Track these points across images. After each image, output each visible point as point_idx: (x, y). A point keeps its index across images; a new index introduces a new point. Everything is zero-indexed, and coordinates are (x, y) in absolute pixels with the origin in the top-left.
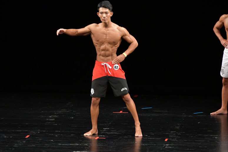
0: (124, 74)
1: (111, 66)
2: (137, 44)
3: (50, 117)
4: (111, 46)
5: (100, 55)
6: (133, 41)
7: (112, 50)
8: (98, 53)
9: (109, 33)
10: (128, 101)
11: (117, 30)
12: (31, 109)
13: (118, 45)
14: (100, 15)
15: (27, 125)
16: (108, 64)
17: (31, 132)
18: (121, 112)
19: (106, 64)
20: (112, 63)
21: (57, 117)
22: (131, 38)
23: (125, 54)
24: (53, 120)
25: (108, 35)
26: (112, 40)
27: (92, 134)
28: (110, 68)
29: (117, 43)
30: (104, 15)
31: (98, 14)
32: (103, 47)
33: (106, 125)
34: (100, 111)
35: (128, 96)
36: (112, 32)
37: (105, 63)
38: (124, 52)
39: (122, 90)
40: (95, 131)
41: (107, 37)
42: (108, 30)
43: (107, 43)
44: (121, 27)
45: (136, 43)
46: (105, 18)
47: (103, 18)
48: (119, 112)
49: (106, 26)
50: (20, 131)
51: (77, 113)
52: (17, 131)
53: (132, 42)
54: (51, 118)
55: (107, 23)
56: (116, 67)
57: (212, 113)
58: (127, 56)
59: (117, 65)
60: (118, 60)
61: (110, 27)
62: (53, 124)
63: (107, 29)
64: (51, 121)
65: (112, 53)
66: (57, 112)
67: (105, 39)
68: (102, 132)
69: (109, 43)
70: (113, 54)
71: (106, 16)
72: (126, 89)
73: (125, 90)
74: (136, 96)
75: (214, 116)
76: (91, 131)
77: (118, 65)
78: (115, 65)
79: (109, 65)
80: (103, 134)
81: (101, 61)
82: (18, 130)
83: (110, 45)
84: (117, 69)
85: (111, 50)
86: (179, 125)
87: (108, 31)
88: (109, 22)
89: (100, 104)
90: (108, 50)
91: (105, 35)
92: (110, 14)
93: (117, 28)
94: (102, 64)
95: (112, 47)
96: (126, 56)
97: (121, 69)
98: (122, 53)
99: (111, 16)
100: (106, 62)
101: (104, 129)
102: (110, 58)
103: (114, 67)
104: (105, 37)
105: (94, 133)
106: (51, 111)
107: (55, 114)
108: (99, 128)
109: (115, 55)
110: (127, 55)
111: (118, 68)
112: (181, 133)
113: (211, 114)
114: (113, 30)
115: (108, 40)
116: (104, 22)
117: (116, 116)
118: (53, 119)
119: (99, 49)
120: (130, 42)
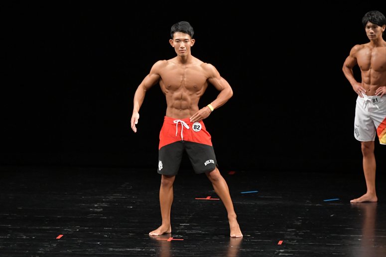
0: (210, 137)
1: (188, 125)
2: (232, 93)
3: (96, 205)
4: (191, 93)
5: (172, 107)
6: (226, 87)
7: (192, 99)
8: (169, 104)
9: (188, 73)
10: (216, 180)
11: (201, 68)
12: (66, 193)
13: (201, 92)
14: (174, 44)
15: (59, 218)
16: (183, 122)
17: (65, 230)
18: (208, 198)
19: (181, 121)
20: (191, 121)
21: (106, 205)
22: (221, 82)
23: (211, 107)
24: (101, 211)
25: (185, 76)
26: (192, 84)
27: (162, 234)
28: (188, 127)
29: (200, 89)
30: (182, 44)
31: (171, 43)
32: (177, 94)
33: (184, 218)
34: (174, 197)
35: (216, 172)
36: (192, 71)
37: (178, 121)
38: (210, 103)
39: (206, 164)
40: (167, 229)
41: (185, 79)
42: (187, 68)
43: (185, 88)
44: (208, 63)
45: (230, 92)
46: (184, 49)
47: (180, 49)
48: (206, 198)
49: (184, 61)
50: (48, 228)
51: (139, 200)
52: (43, 228)
53: (223, 89)
54: (98, 208)
55: (186, 58)
56: (197, 127)
57: (353, 199)
58: (214, 110)
59: (197, 124)
60: (200, 116)
61: (190, 63)
62: (101, 218)
63: (184, 66)
64: (97, 213)
65: (191, 104)
66: (107, 198)
67: (181, 82)
68: (178, 229)
69: (188, 88)
70: (193, 106)
71: (185, 46)
72: (212, 161)
73: (211, 164)
74: (232, 173)
75: (356, 205)
76: (160, 228)
77: (199, 124)
78: (195, 124)
79: (185, 123)
80: (179, 234)
81: (173, 117)
82: (44, 226)
83: (188, 91)
84: (199, 130)
85: (189, 98)
86: (300, 219)
87: (186, 70)
88: (188, 56)
89: (175, 185)
90: (185, 99)
91: (181, 76)
92: (191, 43)
93: (201, 65)
94: (175, 122)
95: (191, 95)
96: (212, 110)
97: (205, 129)
98: (206, 105)
99: (192, 46)
100: (181, 119)
101: (181, 226)
102: (187, 111)
103: (193, 127)
104: (181, 79)
105: (165, 231)
106: (98, 197)
107: (103, 202)
108: (174, 223)
109: (196, 107)
110: (215, 107)
111: (200, 128)
112: (304, 231)
113: (351, 201)
114: (194, 68)
115: (186, 83)
116: (181, 54)
117: (201, 205)
118: (100, 208)
119: (171, 96)
120: (219, 88)
